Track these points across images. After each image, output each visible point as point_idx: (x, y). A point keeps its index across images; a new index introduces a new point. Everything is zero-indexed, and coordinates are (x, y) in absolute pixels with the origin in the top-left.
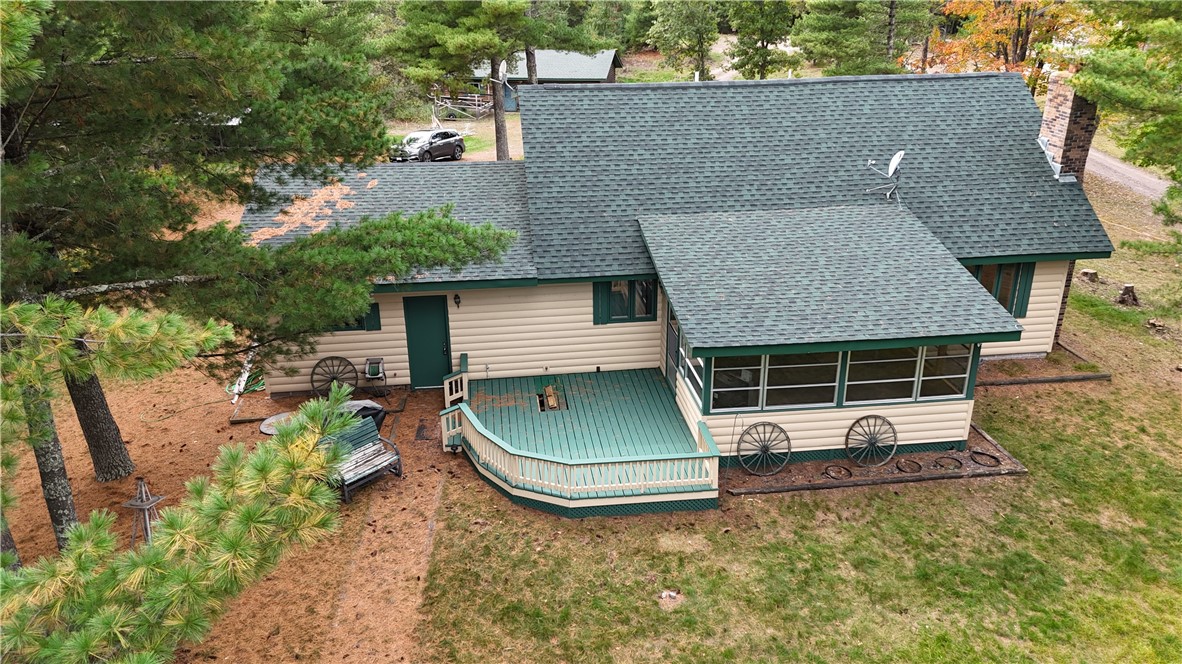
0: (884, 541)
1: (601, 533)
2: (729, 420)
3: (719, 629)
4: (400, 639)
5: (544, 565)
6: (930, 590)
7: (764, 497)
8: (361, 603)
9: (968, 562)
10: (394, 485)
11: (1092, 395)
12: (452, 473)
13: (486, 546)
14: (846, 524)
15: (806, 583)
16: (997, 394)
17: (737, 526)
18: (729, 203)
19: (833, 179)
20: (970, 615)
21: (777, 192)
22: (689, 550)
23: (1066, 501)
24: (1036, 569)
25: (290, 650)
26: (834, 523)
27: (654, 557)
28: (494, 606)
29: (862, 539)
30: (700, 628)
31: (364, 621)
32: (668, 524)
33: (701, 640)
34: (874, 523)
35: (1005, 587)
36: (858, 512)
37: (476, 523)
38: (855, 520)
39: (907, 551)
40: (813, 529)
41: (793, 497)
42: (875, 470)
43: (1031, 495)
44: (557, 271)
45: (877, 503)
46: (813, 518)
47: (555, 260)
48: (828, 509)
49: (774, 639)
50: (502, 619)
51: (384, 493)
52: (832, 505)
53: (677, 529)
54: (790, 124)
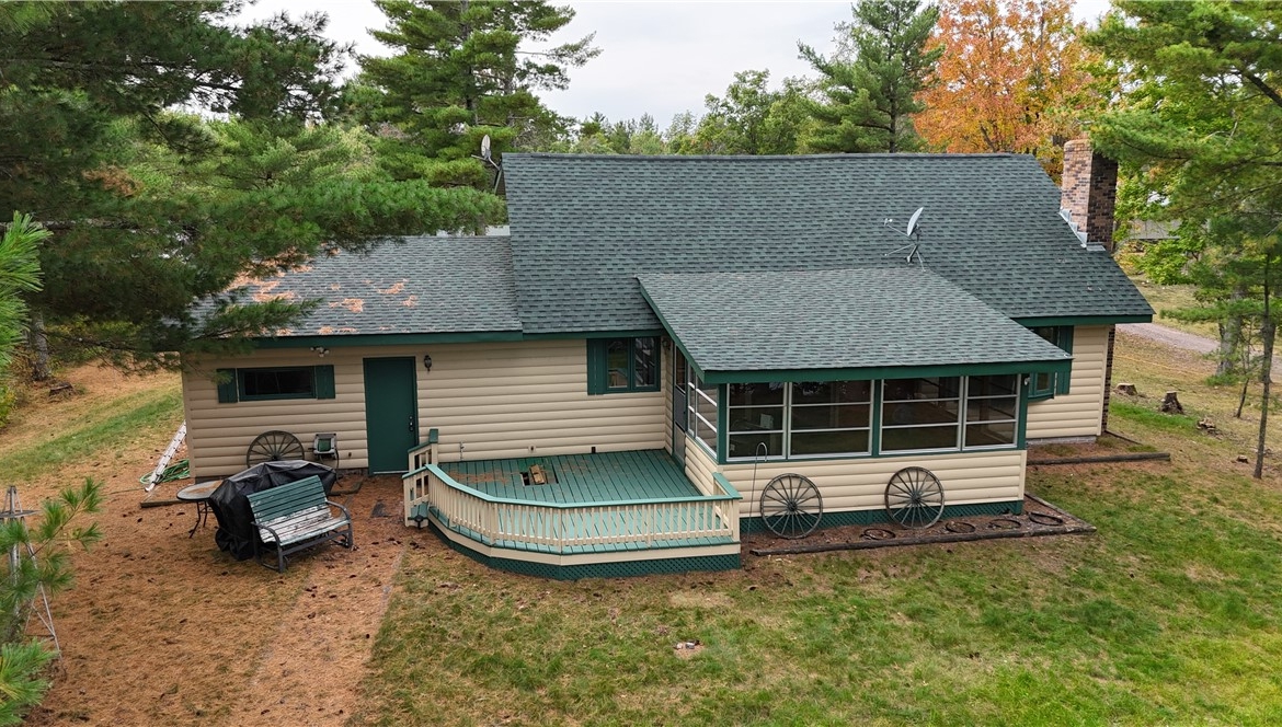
0: (941, 593)
1: (599, 592)
2: (747, 471)
3: (751, 676)
4: (340, 693)
5: (529, 622)
6: (1002, 635)
7: (794, 557)
8: (289, 661)
9: (1043, 609)
10: (342, 556)
11: (1153, 473)
12: (414, 544)
13: (456, 606)
14: (893, 580)
15: (853, 631)
16: (1048, 472)
17: (765, 584)
18: (737, 265)
19: (848, 244)
20: (1054, 657)
21: (788, 255)
22: (708, 606)
23: (1145, 557)
24: (1124, 614)
25: (190, 708)
26: (880, 579)
27: (665, 612)
28: (464, 659)
29: (915, 592)
30: (726, 674)
31: (293, 679)
32: (682, 583)
33: (729, 685)
34: (928, 578)
35: (1091, 633)
36: (907, 569)
37: (443, 586)
38: (904, 576)
39: (970, 602)
40: (855, 584)
41: (829, 556)
42: (920, 532)
43: (1105, 552)
44: (545, 326)
45: (927, 561)
46: (855, 575)
47: (542, 314)
48: (872, 567)
49: (820, 683)
50: (473, 672)
51: (329, 564)
52: (876, 563)
53: (693, 588)
54: (798, 194)
